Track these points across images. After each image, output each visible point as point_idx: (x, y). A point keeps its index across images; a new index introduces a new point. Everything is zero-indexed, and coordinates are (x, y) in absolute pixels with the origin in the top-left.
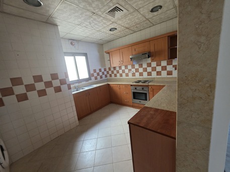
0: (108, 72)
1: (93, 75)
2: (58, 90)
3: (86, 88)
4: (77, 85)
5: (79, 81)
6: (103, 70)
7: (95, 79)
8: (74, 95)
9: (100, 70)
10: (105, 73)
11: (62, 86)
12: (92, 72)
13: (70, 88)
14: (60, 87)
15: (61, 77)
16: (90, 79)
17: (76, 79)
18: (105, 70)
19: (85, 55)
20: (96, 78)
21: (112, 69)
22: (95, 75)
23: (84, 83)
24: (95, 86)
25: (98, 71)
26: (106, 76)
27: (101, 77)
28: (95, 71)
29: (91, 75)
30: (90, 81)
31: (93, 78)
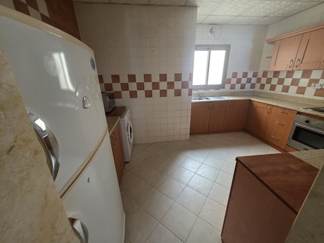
0: (259, 80)
1: (229, 81)
2: (178, 93)
3: (212, 99)
4: (201, 91)
5: (206, 87)
6: (250, 75)
7: (231, 89)
8: (192, 103)
9: (245, 75)
10: (254, 80)
11: (183, 90)
12: (229, 76)
13: (190, 94)
14: (180, 90)
15: (184, 78)
16: (222, 86)
17: (204, 83)
18: (255, 75)
19: (227, 48)
20: (233, 87)
21: (270, 75)
22: (234, 81)
23: (212, 91)
24: (226, 98)
25: (240, 76)
26: (253, 86)
27: (243, 87)
28: (235, 75)
29: (226, 80)
30: (221, 90)
31: (228, 87)
